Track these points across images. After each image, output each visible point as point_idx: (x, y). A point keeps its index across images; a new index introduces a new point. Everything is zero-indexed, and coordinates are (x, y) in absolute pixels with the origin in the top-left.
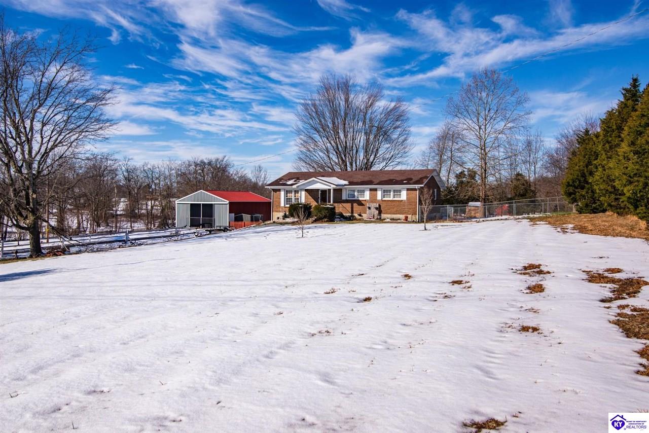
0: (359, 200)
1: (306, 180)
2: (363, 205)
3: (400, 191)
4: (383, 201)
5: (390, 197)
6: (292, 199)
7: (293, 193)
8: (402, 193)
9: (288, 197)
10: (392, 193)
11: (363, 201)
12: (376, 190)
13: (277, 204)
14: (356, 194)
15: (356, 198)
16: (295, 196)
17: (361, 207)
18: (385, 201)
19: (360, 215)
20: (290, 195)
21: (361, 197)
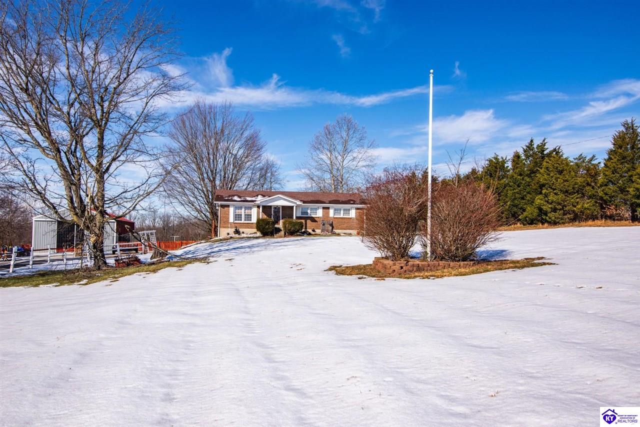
0: (312, 217)
1: (270, 197)
2: (316, 221)
3: (349, 210)
4: (335, 218)
5: (340, 215)
6: (241, 215)
7: (243, 209)
8: (350, 212)
9: (237, 213)
10: (342, 212)
11: (316, 218)
12: (328, 208)
13: (225, 220)
14: (309, 211)
15: (309, 215)
16: (245, 213)
17: (314, 223)
18: (337, 218)
19: (314, 231)
20: (240, 211)
21: (313, 214)
